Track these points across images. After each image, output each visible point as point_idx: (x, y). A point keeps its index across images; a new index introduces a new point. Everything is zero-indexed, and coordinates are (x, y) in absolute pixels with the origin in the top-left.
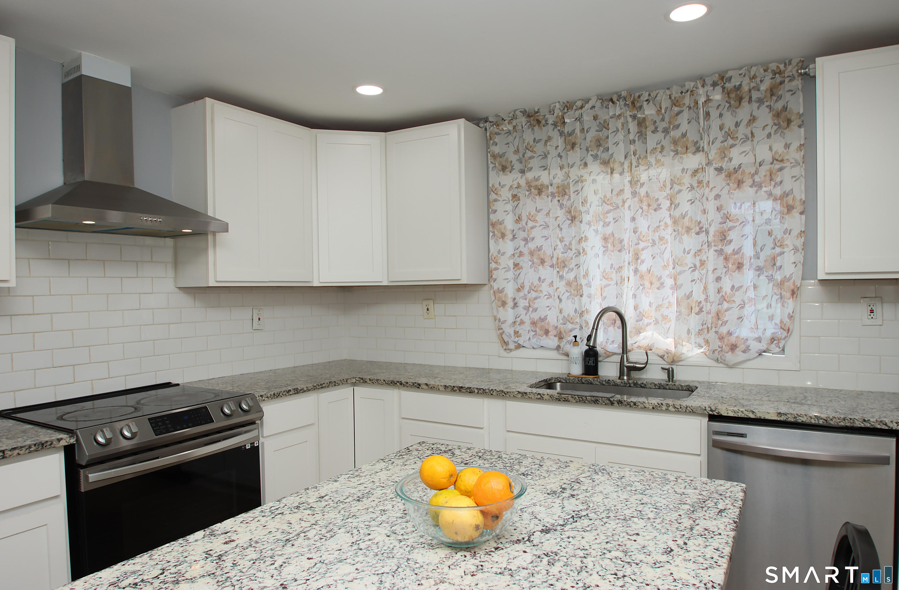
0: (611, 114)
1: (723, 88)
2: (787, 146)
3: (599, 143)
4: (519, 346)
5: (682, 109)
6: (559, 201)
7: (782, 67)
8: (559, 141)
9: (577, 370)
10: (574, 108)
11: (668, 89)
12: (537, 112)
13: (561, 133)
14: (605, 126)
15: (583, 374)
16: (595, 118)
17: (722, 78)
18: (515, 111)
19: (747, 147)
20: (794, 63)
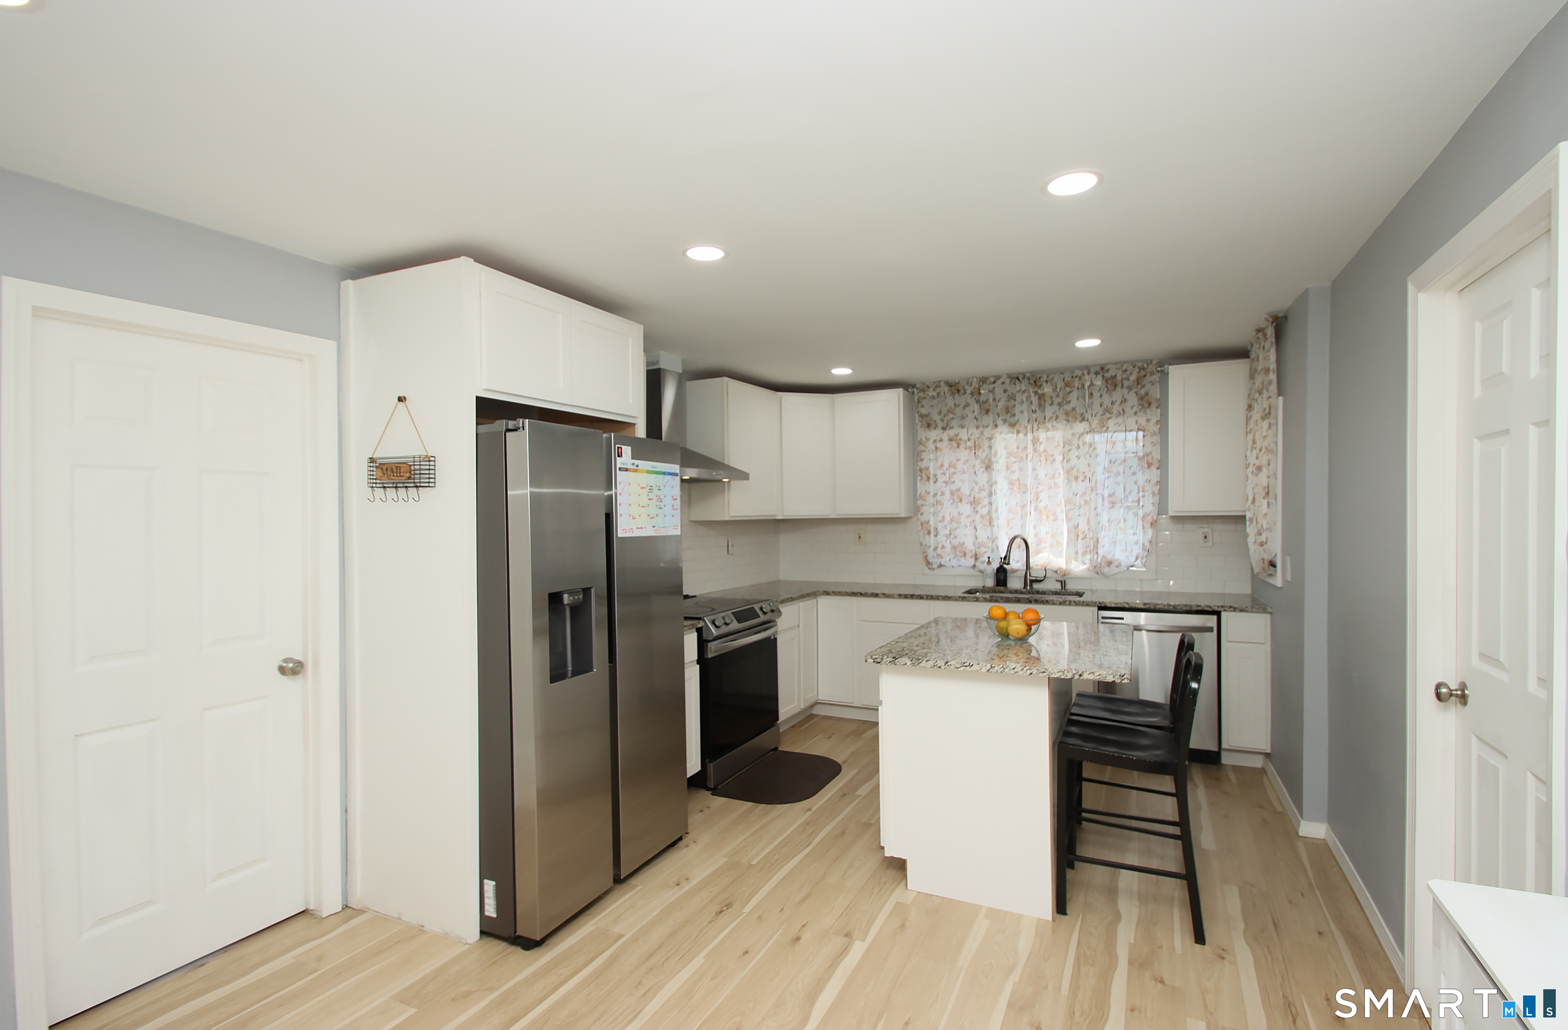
0: (1018, 389)
1: (1103, 376)
2: (1148, 421)
3: (1007, 410)
4: (940, 566)
5: (1072, 389)
6: (975, 453)
7: (1145, 366)
8: (976, 407)
9: (990, 582)
10: (988, 382)
11: (1062, 374)
12: (957, 383)
13: (978, 401)
14: (1012, 397)
15: (995, 586)
16: (1005, 391)
17: (1102, 369)
18: (939, 382)
19: (1120, 420)
20: (1154, 362)
